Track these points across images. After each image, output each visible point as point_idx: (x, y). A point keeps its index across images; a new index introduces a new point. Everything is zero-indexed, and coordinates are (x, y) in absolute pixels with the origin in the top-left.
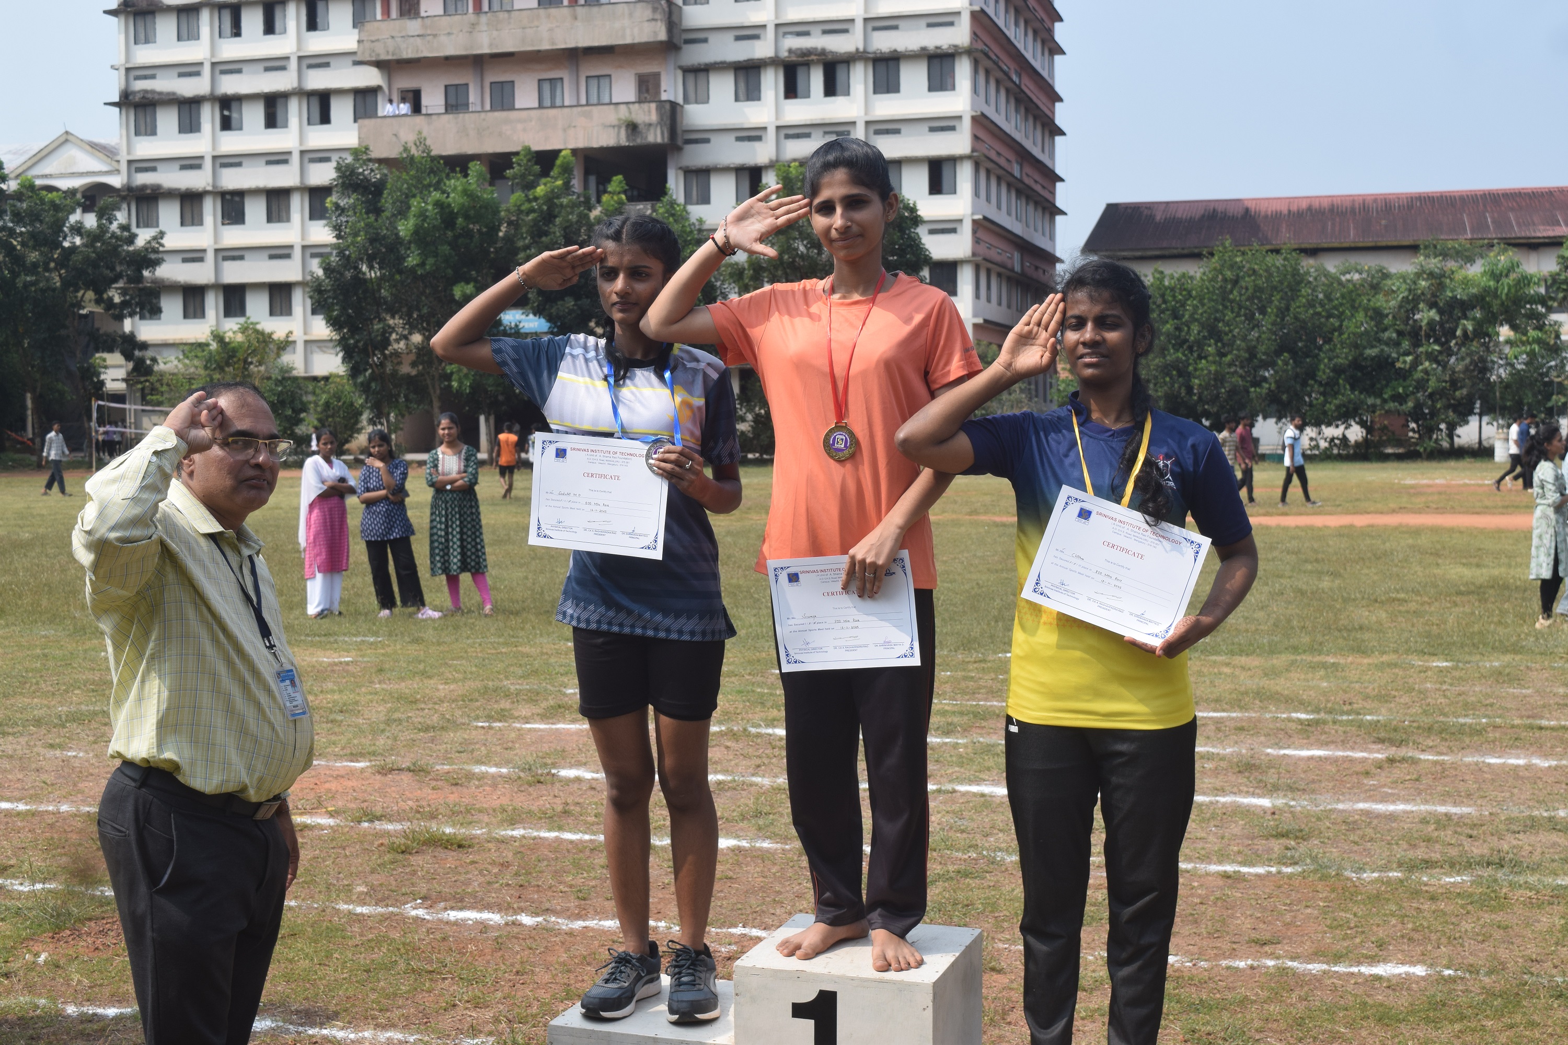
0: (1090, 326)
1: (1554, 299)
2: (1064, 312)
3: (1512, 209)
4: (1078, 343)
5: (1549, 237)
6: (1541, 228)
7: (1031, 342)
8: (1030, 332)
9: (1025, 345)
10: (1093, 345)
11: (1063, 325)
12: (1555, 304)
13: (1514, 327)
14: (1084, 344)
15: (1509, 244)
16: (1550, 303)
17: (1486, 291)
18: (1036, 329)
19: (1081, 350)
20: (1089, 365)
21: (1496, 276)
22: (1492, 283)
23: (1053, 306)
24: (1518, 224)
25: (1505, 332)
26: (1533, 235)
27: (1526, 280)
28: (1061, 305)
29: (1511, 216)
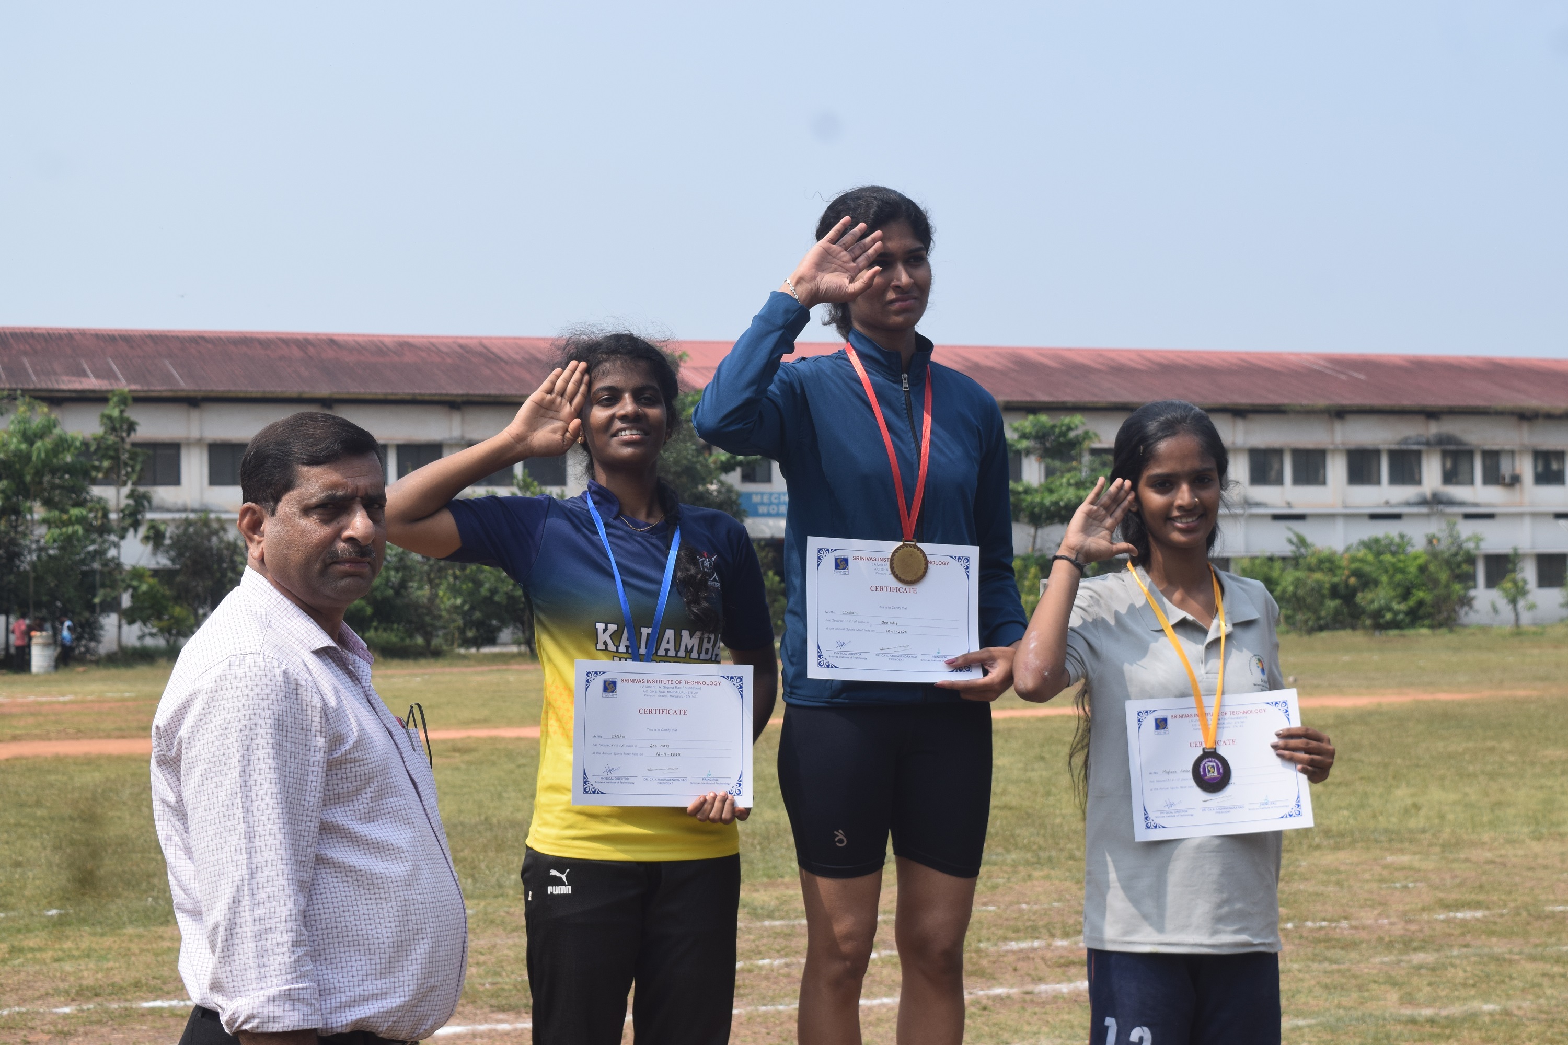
0: (627, 396)
1: (98, 469)
2: (590, 385)
3: (25, 353)
4: (612, 418)
5: (75, 391)
6: (65, 378)
7: (551, 414)
8: (552, 402)
9: (543, 416)
10: (632, 420)
11: (590, 400)
12: (100, 475)
13: (48, 503)
14: (624, 418)
15: (36, 398)
16: (94, 474)
17: (18, 454)
18: (559, 399)
19: (618, 424)
20: (627, 443)
21: (29, 438)
22: (24, 446)
23: (577, 375)
24: (35, 372)
25: (39, 512)
26: (56, 386)
27: (63, 444)
28: (586, 378)
29: (26, 362)
